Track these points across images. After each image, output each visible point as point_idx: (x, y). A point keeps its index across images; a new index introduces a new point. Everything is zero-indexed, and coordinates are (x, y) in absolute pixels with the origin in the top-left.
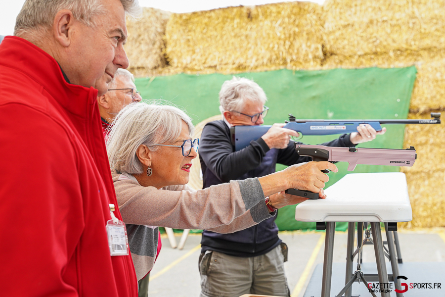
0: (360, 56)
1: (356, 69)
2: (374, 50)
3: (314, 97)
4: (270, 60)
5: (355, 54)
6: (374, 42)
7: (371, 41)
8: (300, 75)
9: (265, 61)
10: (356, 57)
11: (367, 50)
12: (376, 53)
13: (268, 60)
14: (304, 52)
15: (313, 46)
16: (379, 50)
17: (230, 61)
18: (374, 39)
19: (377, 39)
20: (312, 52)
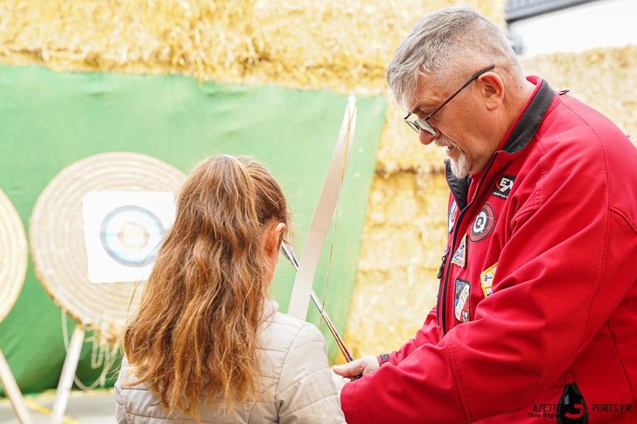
0: (308, 68)
1: (299, 90)
2: (330, 61)
3: (231, 133)
4: (157, 55)
5: (301, 64)
6: (332, 47)
7: (328, 44)
8: (211, 90)
9: (146, 56)
10: (303, 69)
11: (321, 61)
12: (331, 67)
13: (153, 53)
14: (220, 49)
15: (237, 40)
16: (338, 62)
17: (72, 47)
18: (332, 43)
19: (337, 43)
20: (234, 51)
